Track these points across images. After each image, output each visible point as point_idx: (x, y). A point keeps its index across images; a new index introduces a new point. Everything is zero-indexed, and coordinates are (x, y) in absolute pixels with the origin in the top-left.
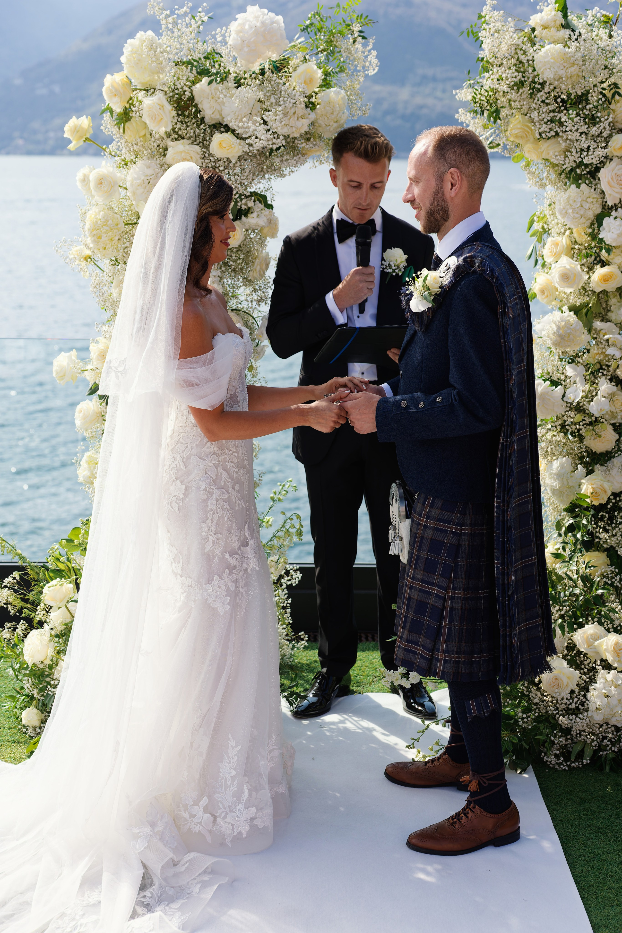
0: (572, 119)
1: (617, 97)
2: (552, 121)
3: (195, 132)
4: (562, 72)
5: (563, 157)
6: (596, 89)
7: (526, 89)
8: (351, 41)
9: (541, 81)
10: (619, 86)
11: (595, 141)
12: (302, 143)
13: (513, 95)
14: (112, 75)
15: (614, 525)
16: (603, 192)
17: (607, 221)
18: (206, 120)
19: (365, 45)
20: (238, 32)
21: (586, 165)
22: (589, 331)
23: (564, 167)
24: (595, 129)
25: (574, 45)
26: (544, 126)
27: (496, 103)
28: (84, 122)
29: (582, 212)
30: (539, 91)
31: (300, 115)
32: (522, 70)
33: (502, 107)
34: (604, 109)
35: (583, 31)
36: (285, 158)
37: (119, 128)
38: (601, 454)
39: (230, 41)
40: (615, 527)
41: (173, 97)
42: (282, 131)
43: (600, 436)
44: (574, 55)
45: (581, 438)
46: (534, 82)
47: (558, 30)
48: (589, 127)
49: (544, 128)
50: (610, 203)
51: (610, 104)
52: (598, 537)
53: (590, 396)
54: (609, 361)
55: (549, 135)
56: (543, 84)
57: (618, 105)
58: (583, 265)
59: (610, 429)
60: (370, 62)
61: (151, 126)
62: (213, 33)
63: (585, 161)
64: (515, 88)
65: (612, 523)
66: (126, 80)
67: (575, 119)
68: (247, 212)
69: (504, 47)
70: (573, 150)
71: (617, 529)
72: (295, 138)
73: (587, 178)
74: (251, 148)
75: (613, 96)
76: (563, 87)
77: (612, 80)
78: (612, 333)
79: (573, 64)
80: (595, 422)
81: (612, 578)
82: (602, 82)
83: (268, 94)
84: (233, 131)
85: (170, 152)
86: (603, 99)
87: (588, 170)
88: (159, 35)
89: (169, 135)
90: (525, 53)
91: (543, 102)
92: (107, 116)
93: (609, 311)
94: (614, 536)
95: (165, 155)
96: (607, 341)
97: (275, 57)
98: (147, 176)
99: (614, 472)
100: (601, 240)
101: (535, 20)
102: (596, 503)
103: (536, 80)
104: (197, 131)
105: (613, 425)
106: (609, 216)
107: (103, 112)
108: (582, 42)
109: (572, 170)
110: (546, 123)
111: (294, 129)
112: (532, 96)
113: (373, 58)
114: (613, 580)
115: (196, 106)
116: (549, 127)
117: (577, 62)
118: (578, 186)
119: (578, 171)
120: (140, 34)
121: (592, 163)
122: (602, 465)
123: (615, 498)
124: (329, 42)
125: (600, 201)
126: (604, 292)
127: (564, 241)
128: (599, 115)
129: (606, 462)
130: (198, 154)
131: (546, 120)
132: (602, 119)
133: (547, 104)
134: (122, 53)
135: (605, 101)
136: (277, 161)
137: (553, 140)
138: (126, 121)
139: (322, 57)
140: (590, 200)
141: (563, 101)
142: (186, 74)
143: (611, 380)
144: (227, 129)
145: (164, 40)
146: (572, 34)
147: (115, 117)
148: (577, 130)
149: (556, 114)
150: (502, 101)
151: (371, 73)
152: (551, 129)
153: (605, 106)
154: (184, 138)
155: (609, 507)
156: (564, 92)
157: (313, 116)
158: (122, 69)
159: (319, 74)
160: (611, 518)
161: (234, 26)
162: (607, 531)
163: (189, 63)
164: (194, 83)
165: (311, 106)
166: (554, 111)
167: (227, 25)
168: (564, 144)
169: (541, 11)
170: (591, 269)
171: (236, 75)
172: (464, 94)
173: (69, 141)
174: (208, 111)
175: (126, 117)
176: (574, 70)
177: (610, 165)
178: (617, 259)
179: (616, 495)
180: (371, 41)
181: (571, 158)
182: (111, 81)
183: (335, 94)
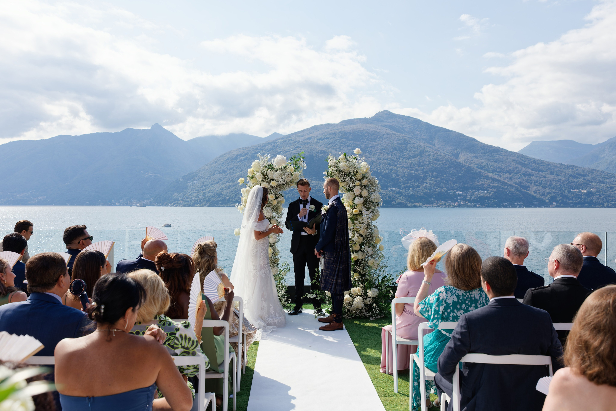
0: (347, 178)
1: (357, 173)
2: (343, 178)
4: (345, 168)
5: (346, 185)
6: (352, 172)
7: (338, 172)
8: (301, 162)
10: (357, 171)
11: (352, 182)
12: (290, 183)
13: (335, 173)
16: (354, 193)
17: (355, 199)
18: (269, 178)
19: (303, 163)
20: (276, 160)
21: (351, 187)
22: (353, 223)
24: (352, 180)
25: (347, 163)
28: (243, 179)
29: (350, 197)
31: (290, 177)
32: (337, 168)
35: (349, 160)
37: (250, 180)
38: (357, 251)
39: (275, 162)
41: (262, 173)
42: (286, 180)
45: (352, 247)
46: (339, 170)
47: (344, 160)
49: (342, 180)
50: (356, 195)
51: (355, 175)
53: (353, 237)
54: (358, 230)
56: (341, 171)
57: (357, 175)
59: (358, 245)
61: (258, 179)
62: (271, 160)
64: (336, 171)
66: (252, 170)
68: (278, 198)
69: (333, 163)
70: (348, 184)
72: (288, 182)
73: (351, 190)
74: (279, 184)
76: (345, 171)
80: (355, 243)
82: (354, 170)
83: (283, 173)
84: (275, 180)
89: (261, 181)
90: (337, 164)
92: (248, 178)
93: (358, 219)
94: (360, 269)
96: (357, 225)
97: (284, 165)
99: (359, 254)
100: (355, 203)
101: (339, 158)
102: (355, 260)
104: (268, 180)
107: (247, 176)
108: (349, 162)
109: (348, 188)
111: (288, 180)
112: (339, 173)
113: (305, 166)
114: (359, 279)
115: (267, 175)
117: (348, 166)
118: (350, 192)
120: (256, 161)
124: (296, 162)
125: (354, 195)
126: (356, 214)
127: (347, 204)
130: (268, 185)
132: (354, 178)
134: (252, 165)
136: (285, 187)
139: (294, 165)
140: (352, 195)
141: (346, 174)
142: (266, 168)
143: (358, 234)
144: (274, 180)
145: (261, 162)
146: (347, 160)
147: (250, 178)
148: (348, 180)
150: (333, 174)
151: (305, 169)
154: (265, 182)
157: (292, 177)
158: (251, 168)
159: (294, 169)
160: (359, 266)
161: (276, 159)
162: (358, 268)
163: (266, 166)
164: (267, 171)
165: (292, 175)
166: (344, 176)
167: (274, 159)
169: (341, 156)
170: (353, 210)
171: (276, 169)
172: (325, 173)
173: (239, 183)
174: (270, 176)
175: (252, 178)
176: (348, 168)
177: (356, 187)
178: (358, 207)
179: (360, 260)
180: (305, 162)
181: (348, 186)
182: (249, 170)
183: (297, 173)
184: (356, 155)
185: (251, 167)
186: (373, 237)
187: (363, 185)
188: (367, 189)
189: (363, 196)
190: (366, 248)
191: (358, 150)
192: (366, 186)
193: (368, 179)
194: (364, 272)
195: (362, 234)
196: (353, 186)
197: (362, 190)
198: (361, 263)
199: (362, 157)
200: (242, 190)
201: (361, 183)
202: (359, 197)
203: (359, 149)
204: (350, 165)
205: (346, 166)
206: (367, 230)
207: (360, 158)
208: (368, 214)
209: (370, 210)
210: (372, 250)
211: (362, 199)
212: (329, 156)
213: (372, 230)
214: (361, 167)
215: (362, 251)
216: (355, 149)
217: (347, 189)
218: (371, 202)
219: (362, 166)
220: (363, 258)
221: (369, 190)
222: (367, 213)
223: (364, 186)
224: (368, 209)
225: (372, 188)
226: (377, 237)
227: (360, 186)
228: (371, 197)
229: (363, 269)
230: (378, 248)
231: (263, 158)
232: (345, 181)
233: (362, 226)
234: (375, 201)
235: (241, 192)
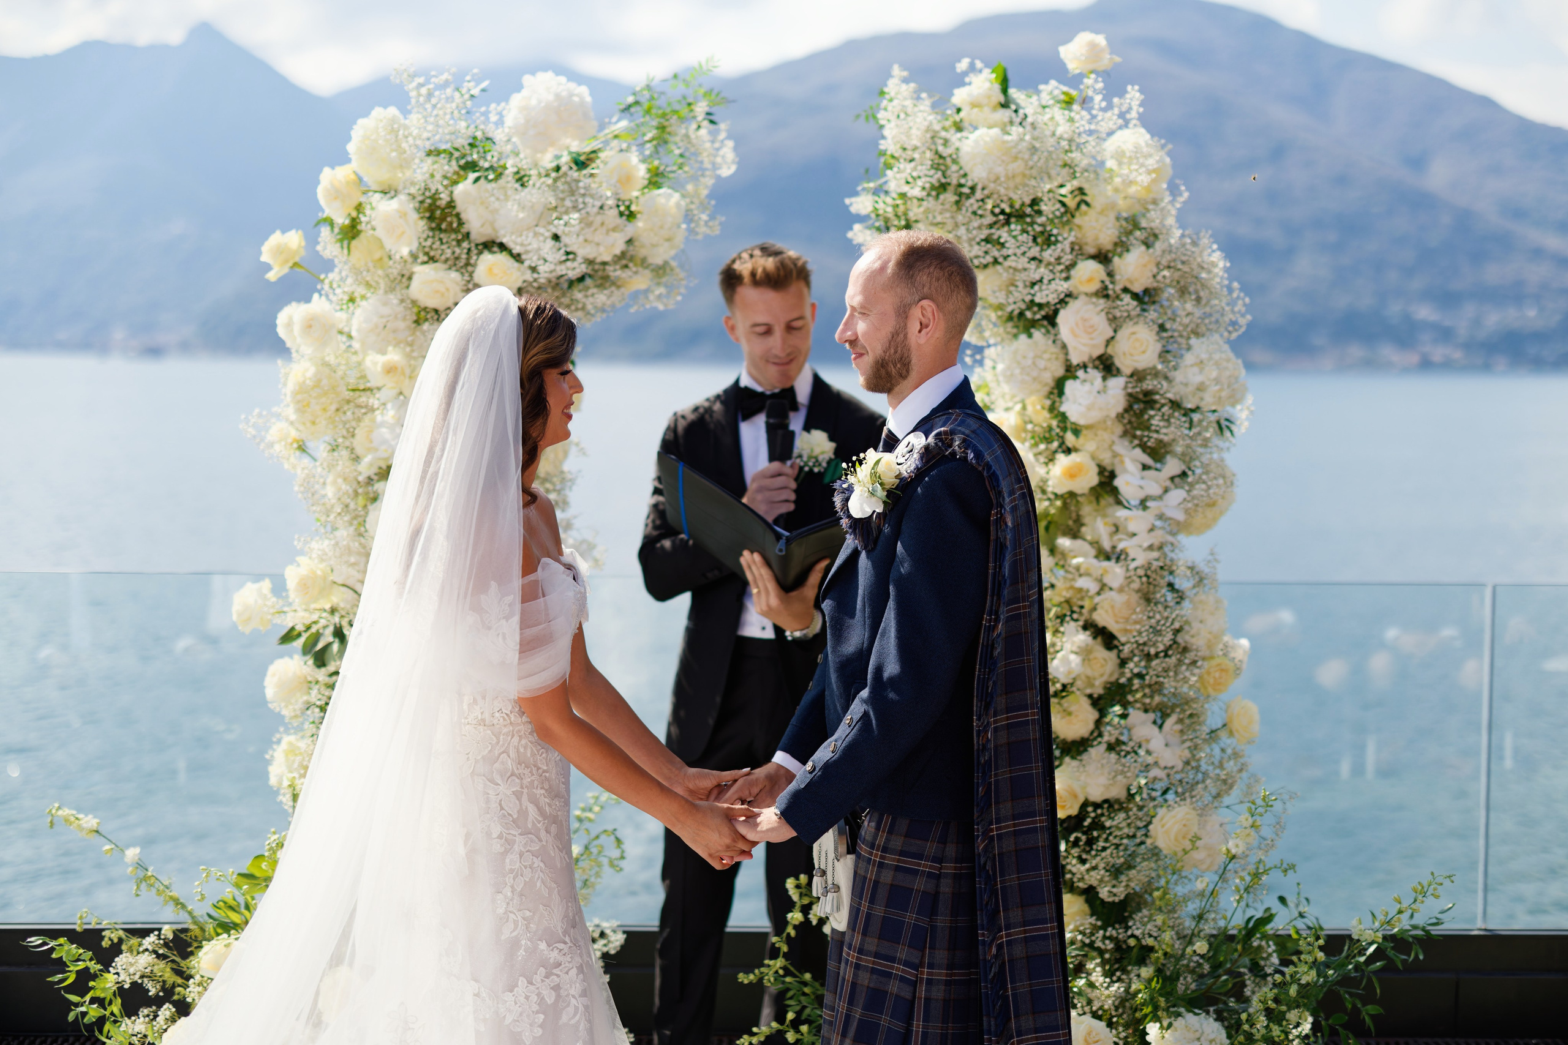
0: (1015, 237)
1: (1083, 207)
2: (987, 240)
3: (454, 253)
4: (1000, 170)
5: (1004, 293)
6: (1051, 195)
7: (950, 197)
8: (694, 126)
9: (970, 184)
10: (1086, 191)
11: (1051, 271)
12: (615, 270)
13: (930, 203)
14: (333, 168)
15: (1093, 853)
16: (1064, 347)
17: (1070, 386)
18: (473, 236)
19: (714, 134)
20: (520, 109)
21: (1040, 306)
23: (1009, 309)
24: (1049, 251)
25: (1016, 130)
26: (976, 247)
27: (905, 214)
28: (294, 239)
29: (1035, 374)
30: (968, 197)
31: (611, 226)
32: (943, 168)
33: (916, 221)
34: (1064, 224)
35: (1029, 111)
36: (590, 292)
37: (342, 247)
38: (1074, 742)
39: (509, 121)
40: (1096, 855)
41: (422, 202)
42: (586, 252)
43: (1070, 714)
44: (1017, 144)
46: (961, 185)
47: (994, 109)
48: (1042, 250)
50: (1075, 361)
51: (1073, 216)
52: (1070, 872)
54: (1082, 599)
55: (984, 261)
56: (973, 189)
57: (1086, 218)
58: (1040, 453)
59: (1085, 703)
60: (723, 157)
61: (389, 244)
62: (483, 109)
63: (1037, 300)
64: (934, 193)
65: (1092, 849)
66: (353, 177)
67: (1020, 238)
69: (916, 135)
70: (1020, 284)
71: (1098, 858)
72: (604, 264)
73: (1043, 326)
74: (535, 275)
75: (1078, 205)
76: (1002, 191)
77: (1075, 183)
78: (1085, 555)
79: (1016, 158)
80: (1062, 692)
81: (1092, 934)
82: (1062, 186)
83: (561, 195)
84: (509, 251)
85: (415, 283)
86: (1063, 210)
87: (1043, 313)
88: (406, 113)
89: (414, 257)
90: (946, 142)
91: (974, 213)
92: (325, 231)
93: (1082, 525)
94: (1094, 868)
95: (408, 287)
96: (1078, 568)
97: (578, 148)
98: (382, 317)
99: (1092, 769)
100: (1063, 417)
101: (960, 96)
103: (963, 181)
104: (458, 251)
105: (1090, 696)
106: (1075, 377)
107: (320, 222)
108: (1028, 128)
109: (1021, 314)
110: (978, 244)
111: (602, 249)
112: (957, 203)
113: (727, 151)
114: (1093, 938)
115: (458, 215)
116: (984, 249)
117: (1020, 155)
118: (1030, 336)
119: (1029, 314)
120: (378, 112)
121: (1048, 303)
122: (1073, 758)
123: (1095, 811)
124: (660, 129)
125: (1062, 357)
126: (1072, 494)
128: (1055, 231)
129: (1080, 753)
130: (457, 283)
131: (978, 240)
132: (1060, 238)
133: (981, 216)
134: (349, 139)
135: (1066, 212)
136: (578, 296)
137: (990, 270)
138: (353, 238)
139: (648, 149)
140: (1046, 356)
141: (1003, 212)
142: (444, 168)
143: (1085, 628)
144: (501, 248)
145: (415, 119)
146: (1014, 115)
147: (336, 230)
148: (1024, 253)
149: (993, 231)
151: (725, 173)
152: (986, 253)
153: (1065, 219)
154: (435, 261)
155: (1086, 823)
156: (1005, 198)
157: (630, 230)
158: (348, 161)
159: (641, 172)
160: (1091, 842)
161: (515, 101)
162: (1083, 861)
163: (448, 151)
164: (455, 183)
165: (628, 215)
166: (991, 226)
167: (507, 99)
168: (1005, 275)
169: (970, 84)
170: (1050, 460)
171: (515, 170)
172: (862, 204)
173: (268, 268)
174: (476, 223)
175: (352, 231)
176: (1017, 167)
177: (1073, 305)
178: (1088, 444)
179: (1097, 806)
180: (723, 126)
181: (1017, 295)
182: (330, 177)
183: (668, 199)
184: (1081, 77)
185: (345, 159)
186: (1185, 650)
187: (1125, 290)
188: (1152, 314)
189: (1125, 362)
190: (1140, 724)
191: (1093, 46)
192: (1146, 298)
193: (1158, 245)
194: (1121, 892)
195: (1113, 627)
196: (1052, 299)
197: (1115, 322)
198: (1103, 828)
199: (1122, 93)
200: (282, 318)
201: (1110, 274)
202: (1096, 375)
203: (1101, 40)
204: (1033, 150)
205: (1010, 154)
206: (1147, 599)
207: (1107, 98)
208: (1156, 490)
209: (1172, 466)
210: (1175, 739)
211: (1117, 386)
212: (893, 86)
213: (1180, 597)
214: (1110, 164)
215: (1111, 747)
216: (1068, 40)
217: (1010, 318)
218: (1175, 405)
219: (1119, 156)
220: (1117, 792)
221: (1162, 328)
222: (1152, 483)
223: (1135, 296)
224: (1157, 453)
225: (1185, 309)
226: (1210, 646)
227: (1103, 293)
228: (1178, 376)
229: (1116, 872)
230: (1212, 718)
231: (430, 95)
232: (996, 261)
233: (1115, 573)
234: (1208, 401)
235: (281, 331)
